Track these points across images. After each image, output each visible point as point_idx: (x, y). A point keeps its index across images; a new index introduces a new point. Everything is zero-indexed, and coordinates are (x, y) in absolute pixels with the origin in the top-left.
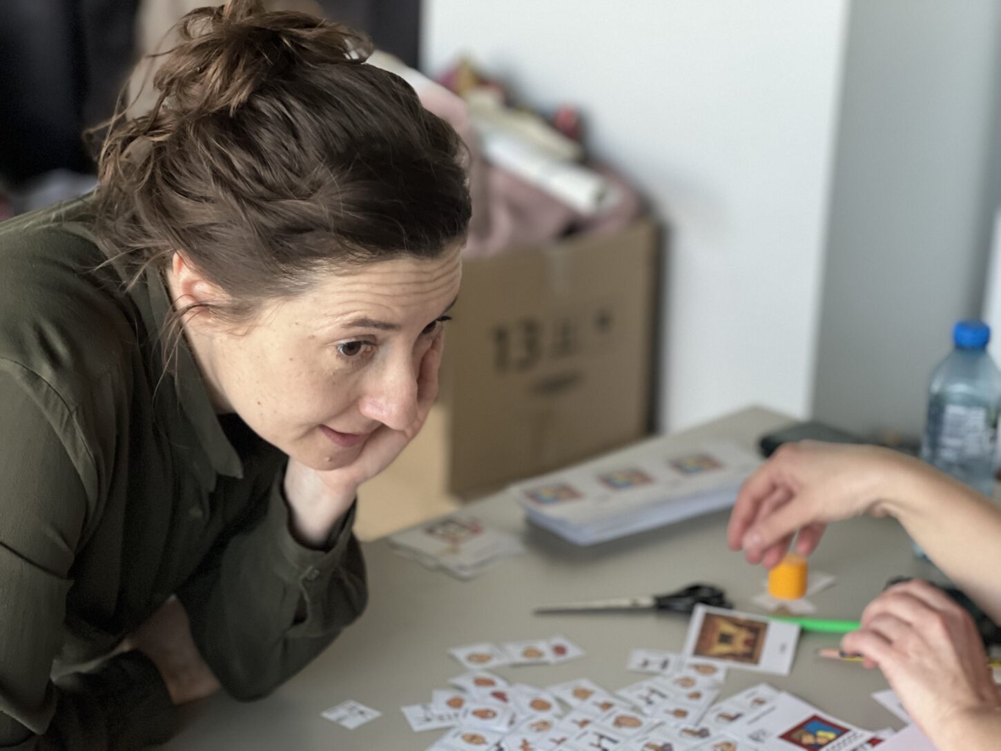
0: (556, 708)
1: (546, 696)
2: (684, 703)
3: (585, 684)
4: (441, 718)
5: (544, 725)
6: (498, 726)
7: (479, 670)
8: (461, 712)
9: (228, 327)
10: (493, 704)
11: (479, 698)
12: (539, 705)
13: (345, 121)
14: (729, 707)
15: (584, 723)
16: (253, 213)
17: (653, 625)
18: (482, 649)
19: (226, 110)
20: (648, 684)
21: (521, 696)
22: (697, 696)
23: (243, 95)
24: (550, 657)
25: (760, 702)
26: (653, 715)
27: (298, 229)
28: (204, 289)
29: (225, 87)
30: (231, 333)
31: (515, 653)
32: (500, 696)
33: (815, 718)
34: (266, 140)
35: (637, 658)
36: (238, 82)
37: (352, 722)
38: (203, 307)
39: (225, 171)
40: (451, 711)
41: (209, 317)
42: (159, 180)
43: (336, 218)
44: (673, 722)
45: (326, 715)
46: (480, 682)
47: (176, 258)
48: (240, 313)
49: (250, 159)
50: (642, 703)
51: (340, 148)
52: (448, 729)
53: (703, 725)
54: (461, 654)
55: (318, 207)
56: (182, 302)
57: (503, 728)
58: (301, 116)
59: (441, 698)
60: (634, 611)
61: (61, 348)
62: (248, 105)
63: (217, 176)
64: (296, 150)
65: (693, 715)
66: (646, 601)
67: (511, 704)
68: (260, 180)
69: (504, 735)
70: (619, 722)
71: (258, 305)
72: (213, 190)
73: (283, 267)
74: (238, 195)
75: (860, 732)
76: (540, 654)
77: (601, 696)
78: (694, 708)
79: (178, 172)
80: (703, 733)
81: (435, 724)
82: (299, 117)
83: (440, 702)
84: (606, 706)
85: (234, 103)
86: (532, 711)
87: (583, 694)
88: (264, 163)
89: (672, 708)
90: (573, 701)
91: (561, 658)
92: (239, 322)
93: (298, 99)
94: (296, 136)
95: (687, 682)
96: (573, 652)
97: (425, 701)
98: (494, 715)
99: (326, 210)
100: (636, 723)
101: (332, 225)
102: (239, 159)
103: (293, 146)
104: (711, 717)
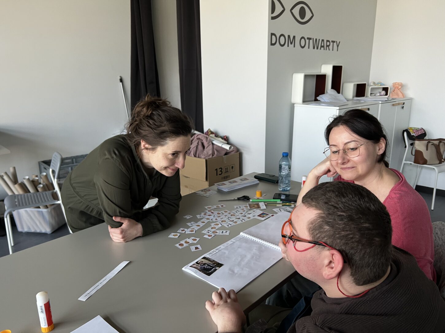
0: (221, 214)
1: (220, 212)
2: (242, 212)
3: (226, 210)
4: (203, 216)
5: (220, 216)
6: (212, 217)
7: (209, 209)
8: (206, 215)
9: (151, 152)
10: (211, 214)
11: (209, 213)
12: (219, 214)
13: (169, 114)
14: (249, 212)
15: (226, 216)
16: (155, 131)
17: (237, 202)
18: (210, 206)
19: (148, 115)
20: (237, 210)
21: (216, 213)
22: (244, 211)
23: (150, 112)
24: (221, 207)
25: (254, 211)
26: (237, 214)
27: (163, 132)
28: (147, 146)
29: (147, 112)
30: (152, 153)
31: (215, 207)
32: (212, 213)
33: (263, 213)
34: (155, 118)
35: (235, 207)
36: (149, 110)
37: (188, 218)
38: (147, 149)
39: (148, 124)
40: (204, 215)
41: (148, 150)
42: (138, 129)
43: (169, 129)
44: (240, 215)
45: (184, 217)
46: (209, 211)
47: (141, 141)
48: (153, 149)
49: (153, 121)
50: (235, 212)
51: (168, 118)
52: (204, 218)
53: (245, 215)
54: (206, 207)
55: (166, 128)
56: (143, 148)
57: (213, 217)
58: (161, 113)
59: (203, 214)
60: (234, 200)
61: (117, 152)
62: (152, 113)
63: (147, 125)
64: (161, 119)
65: (244, 214)
66: (236, 198)
67: (214, 214)
68: (155, 125)
69: (213, 218)
70: (231, 215)
71: (156, 147)
72: (147, 128)
73: (162, 140)
74: (151, 128)
75: (270, 214)
76: (219, 207)
77: (229, 212)
78: (244, 213)
79: (141, 127)
80: (245, 216)
81: (201, 217)
82: (161, 114)
83: (202, 214)
84: (229, 213)
85: (149, 114)
86: (218, 215)
87: (226, 212)
88: (155, 121)
89: (240, 213)
90: (224, 213)
91: (222, 207)
92: (153, 151)
93: (160, 111)
94: (160, 116)
95: (243, 209)
96: (224, 206)
97: (200, 214)
98: (211, 215)
99: (167, 128)
100: (234, 215)
101: (169, 131)
102: (151, 121)
103: (160, 118)
104: (246, 214)
